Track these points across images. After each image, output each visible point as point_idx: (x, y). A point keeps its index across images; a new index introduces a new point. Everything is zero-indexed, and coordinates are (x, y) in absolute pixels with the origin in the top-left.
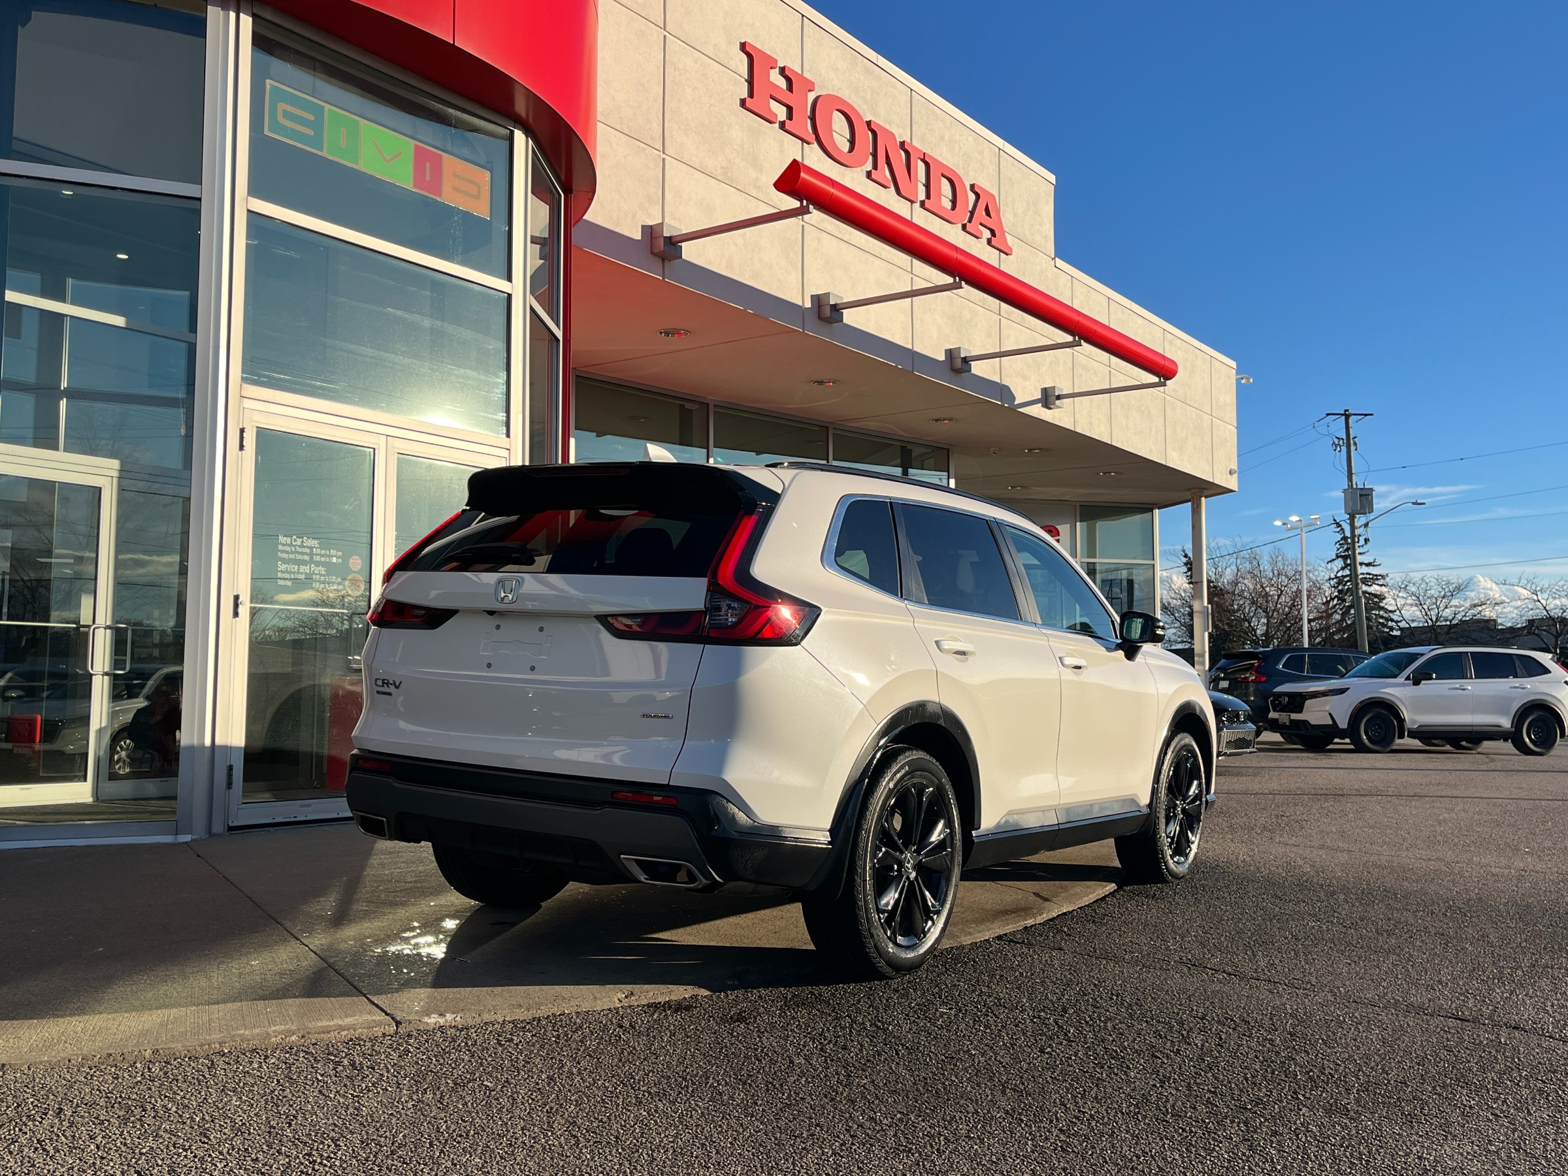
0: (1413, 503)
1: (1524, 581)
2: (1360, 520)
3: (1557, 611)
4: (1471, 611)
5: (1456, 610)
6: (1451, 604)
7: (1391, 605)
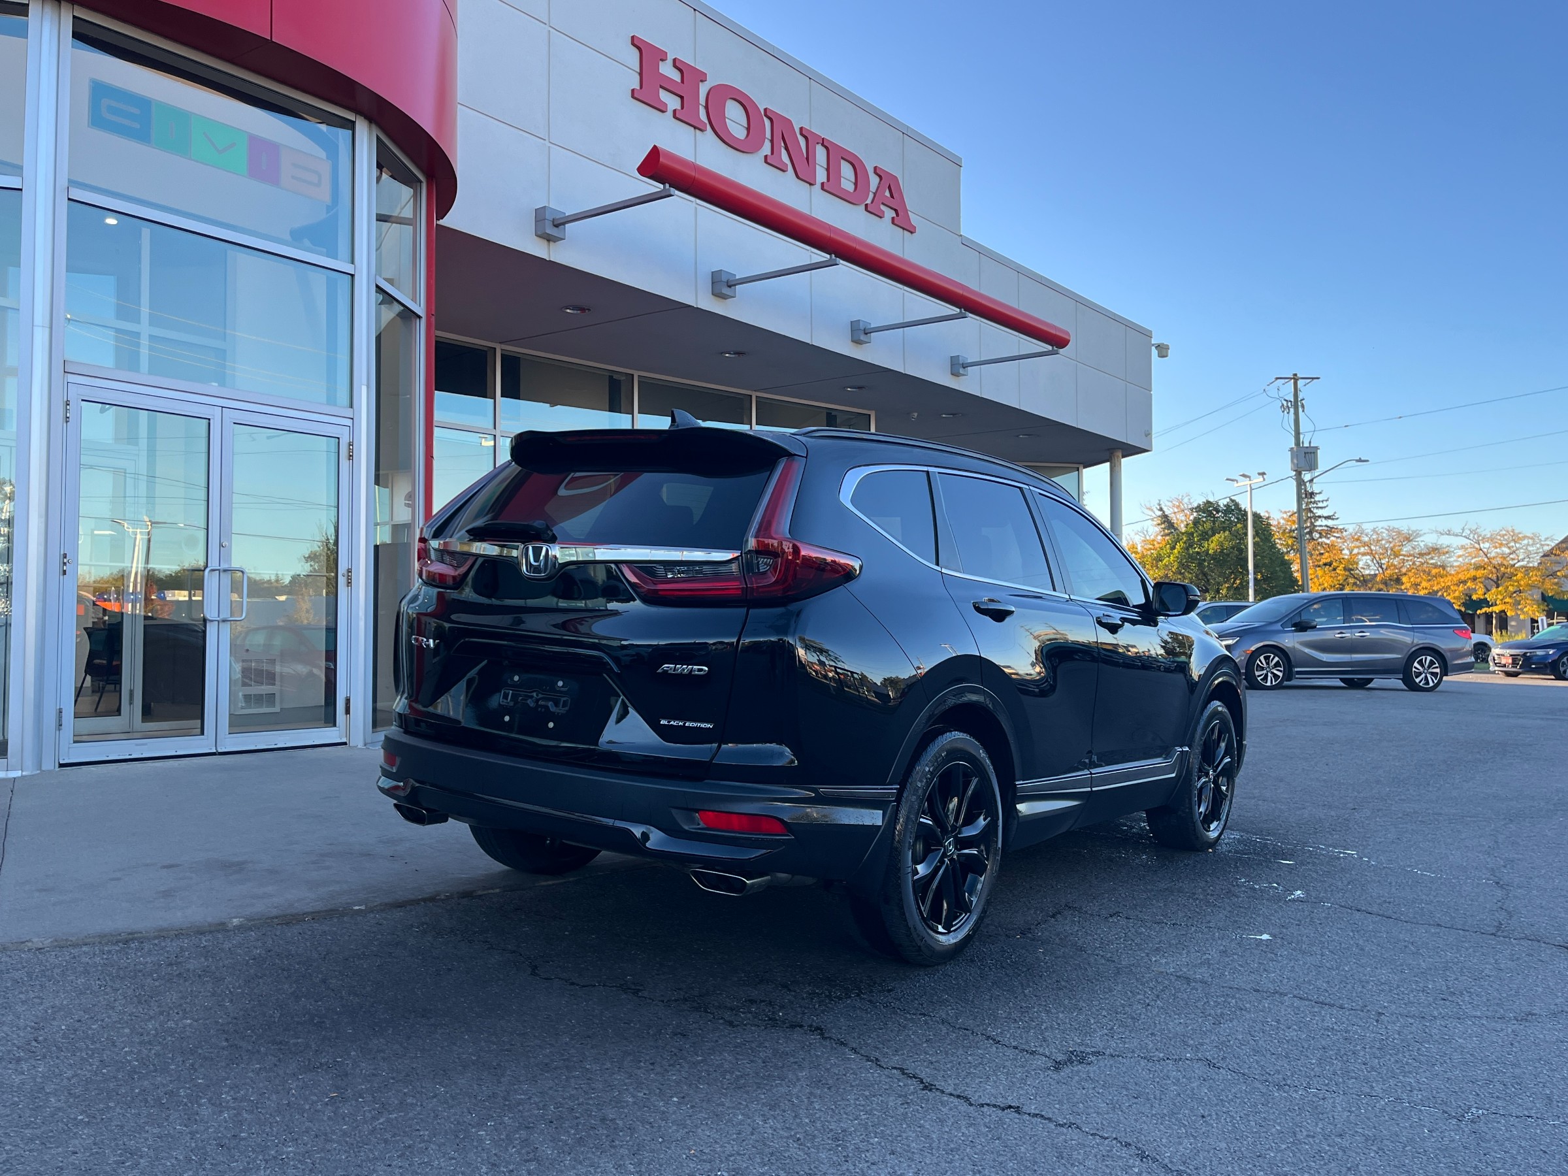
0: (1357, 461)
2: (1307, 476)
3: (1498, 558)
5: (1407, 558)
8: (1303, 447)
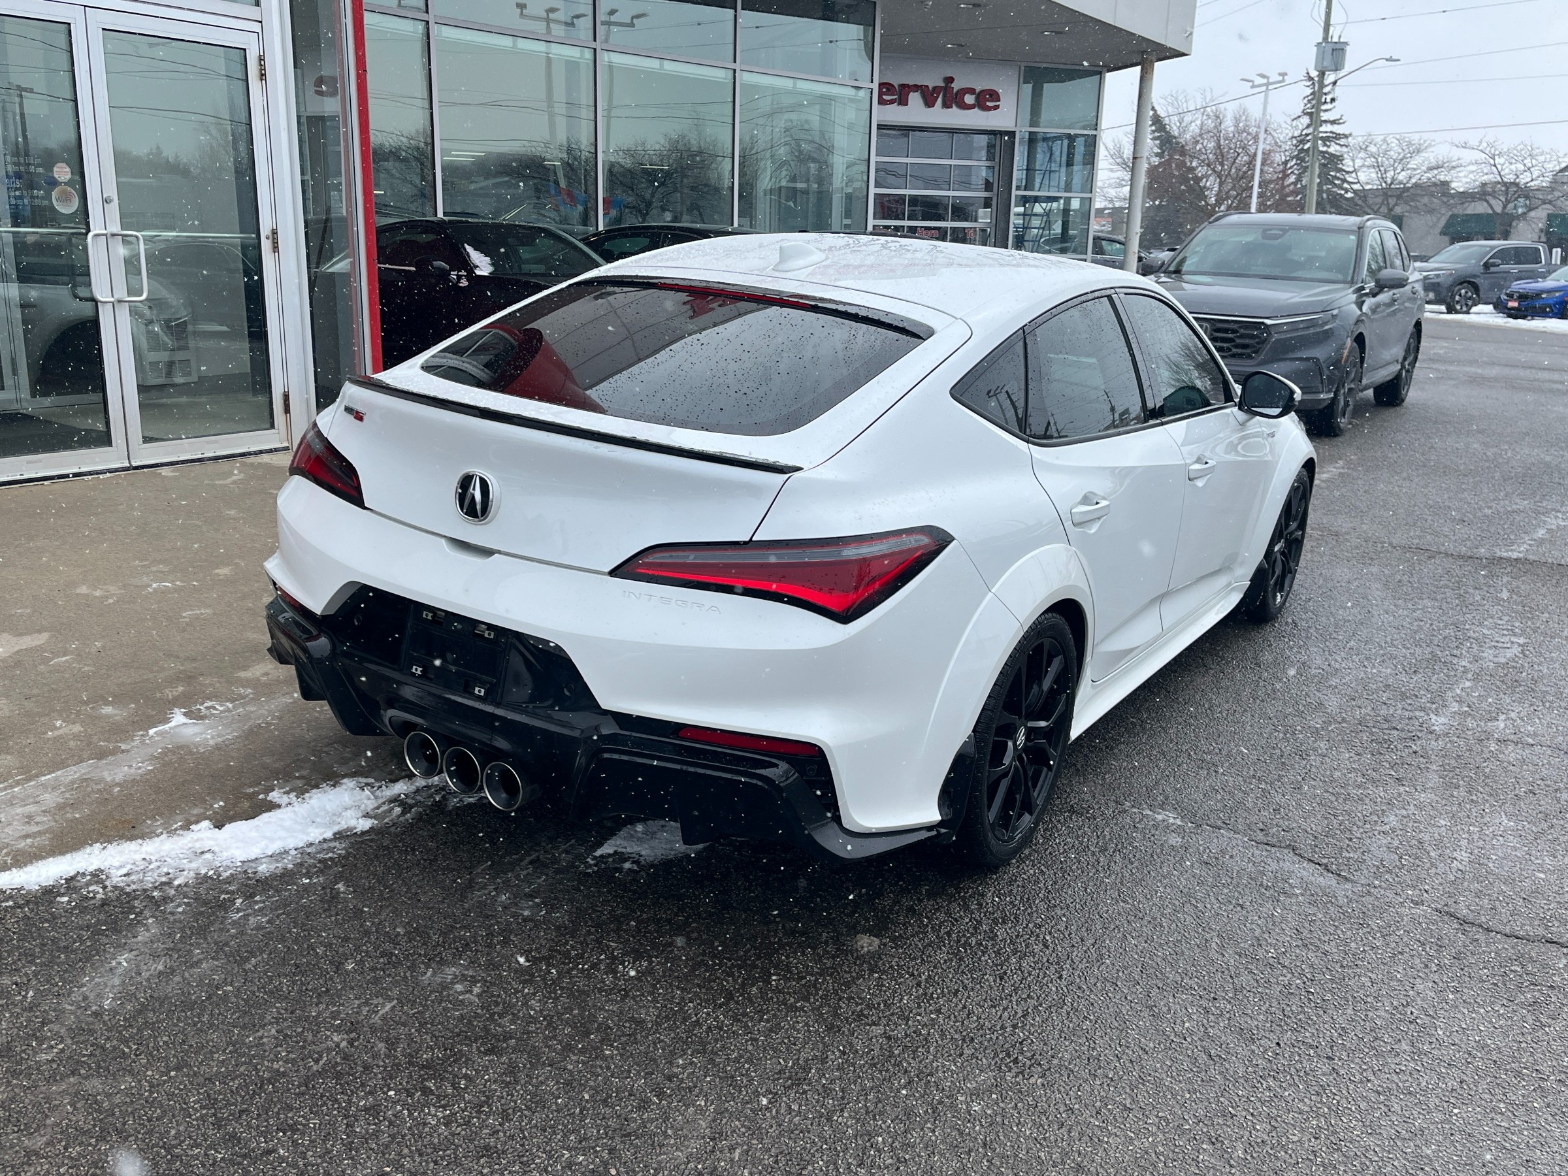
0: (1387, 60)
1: (1485, 145)
2: (1330, 78)
3: (1511, 176)
4: (1429, 175)
5: (1414, 172)
6: (1409, 166)
7: (1348, 166)
8: (1331, 42)
